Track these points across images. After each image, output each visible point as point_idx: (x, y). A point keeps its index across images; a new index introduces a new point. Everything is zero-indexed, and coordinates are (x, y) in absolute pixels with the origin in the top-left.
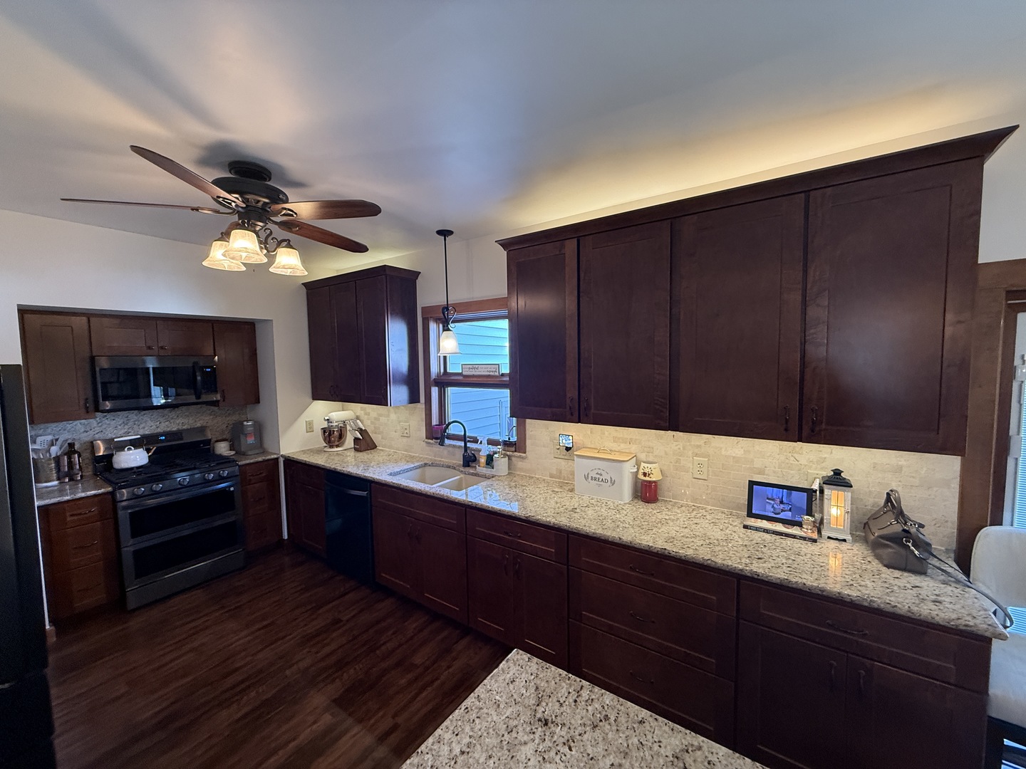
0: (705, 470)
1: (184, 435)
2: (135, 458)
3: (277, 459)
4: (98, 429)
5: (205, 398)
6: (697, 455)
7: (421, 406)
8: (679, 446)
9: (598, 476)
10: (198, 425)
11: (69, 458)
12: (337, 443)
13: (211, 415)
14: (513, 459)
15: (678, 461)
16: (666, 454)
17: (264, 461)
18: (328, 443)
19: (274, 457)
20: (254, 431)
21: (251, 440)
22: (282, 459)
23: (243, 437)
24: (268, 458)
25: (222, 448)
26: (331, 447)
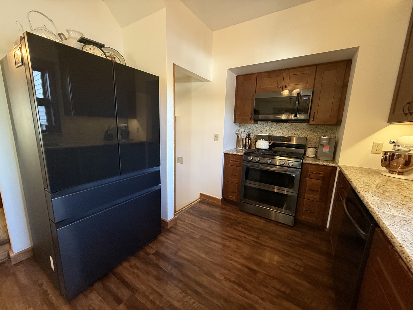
3: (336, 168)
10: (302, 136)
17: (323, 166)
18: (387, 166)
19: (334, 165)
20: (329, 144)
21: (326, 150)
22: (338, 169)
23: (320, 147)
24: (328, 164)
25: (310, 152)
26: (391, 172)
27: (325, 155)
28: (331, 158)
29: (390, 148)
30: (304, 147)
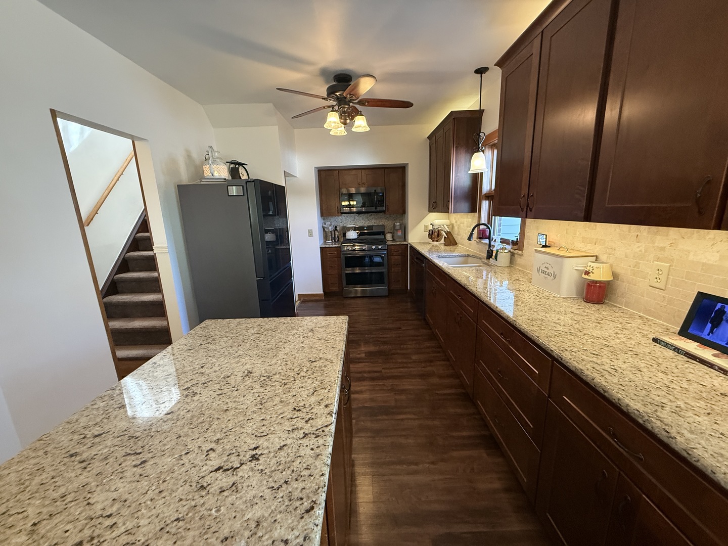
0: (663, 277)
1: (374, 228)
2: (352, 235)
3: (407, 245)
4: (345, 222)
5: (379, 209)
6: (658, 259)
7: (476, 214)
8: (640, 248)
9: (546, 270)
10: (381, 224)
11: (334, 232)
12: (436, 239)
13: (386, 219)
14: (516, 256)
15: (637, 265)
16: (626, 257)
17: (400, 245)
18: (431, 238)
19: (406, 243)
20: (401, 228)
21: (399, 233)
22: (409, 245)
23: (395, 231)
24: (403, 243)
25: (389, 237)
26: (433, 241)
27: (399, 237)
28: (403, 239)
29: (430, 228)
30: (383, 233)
